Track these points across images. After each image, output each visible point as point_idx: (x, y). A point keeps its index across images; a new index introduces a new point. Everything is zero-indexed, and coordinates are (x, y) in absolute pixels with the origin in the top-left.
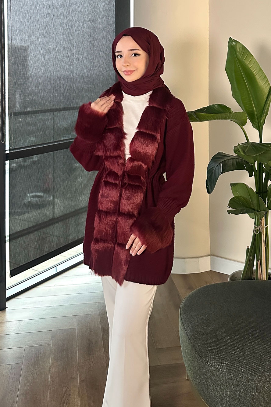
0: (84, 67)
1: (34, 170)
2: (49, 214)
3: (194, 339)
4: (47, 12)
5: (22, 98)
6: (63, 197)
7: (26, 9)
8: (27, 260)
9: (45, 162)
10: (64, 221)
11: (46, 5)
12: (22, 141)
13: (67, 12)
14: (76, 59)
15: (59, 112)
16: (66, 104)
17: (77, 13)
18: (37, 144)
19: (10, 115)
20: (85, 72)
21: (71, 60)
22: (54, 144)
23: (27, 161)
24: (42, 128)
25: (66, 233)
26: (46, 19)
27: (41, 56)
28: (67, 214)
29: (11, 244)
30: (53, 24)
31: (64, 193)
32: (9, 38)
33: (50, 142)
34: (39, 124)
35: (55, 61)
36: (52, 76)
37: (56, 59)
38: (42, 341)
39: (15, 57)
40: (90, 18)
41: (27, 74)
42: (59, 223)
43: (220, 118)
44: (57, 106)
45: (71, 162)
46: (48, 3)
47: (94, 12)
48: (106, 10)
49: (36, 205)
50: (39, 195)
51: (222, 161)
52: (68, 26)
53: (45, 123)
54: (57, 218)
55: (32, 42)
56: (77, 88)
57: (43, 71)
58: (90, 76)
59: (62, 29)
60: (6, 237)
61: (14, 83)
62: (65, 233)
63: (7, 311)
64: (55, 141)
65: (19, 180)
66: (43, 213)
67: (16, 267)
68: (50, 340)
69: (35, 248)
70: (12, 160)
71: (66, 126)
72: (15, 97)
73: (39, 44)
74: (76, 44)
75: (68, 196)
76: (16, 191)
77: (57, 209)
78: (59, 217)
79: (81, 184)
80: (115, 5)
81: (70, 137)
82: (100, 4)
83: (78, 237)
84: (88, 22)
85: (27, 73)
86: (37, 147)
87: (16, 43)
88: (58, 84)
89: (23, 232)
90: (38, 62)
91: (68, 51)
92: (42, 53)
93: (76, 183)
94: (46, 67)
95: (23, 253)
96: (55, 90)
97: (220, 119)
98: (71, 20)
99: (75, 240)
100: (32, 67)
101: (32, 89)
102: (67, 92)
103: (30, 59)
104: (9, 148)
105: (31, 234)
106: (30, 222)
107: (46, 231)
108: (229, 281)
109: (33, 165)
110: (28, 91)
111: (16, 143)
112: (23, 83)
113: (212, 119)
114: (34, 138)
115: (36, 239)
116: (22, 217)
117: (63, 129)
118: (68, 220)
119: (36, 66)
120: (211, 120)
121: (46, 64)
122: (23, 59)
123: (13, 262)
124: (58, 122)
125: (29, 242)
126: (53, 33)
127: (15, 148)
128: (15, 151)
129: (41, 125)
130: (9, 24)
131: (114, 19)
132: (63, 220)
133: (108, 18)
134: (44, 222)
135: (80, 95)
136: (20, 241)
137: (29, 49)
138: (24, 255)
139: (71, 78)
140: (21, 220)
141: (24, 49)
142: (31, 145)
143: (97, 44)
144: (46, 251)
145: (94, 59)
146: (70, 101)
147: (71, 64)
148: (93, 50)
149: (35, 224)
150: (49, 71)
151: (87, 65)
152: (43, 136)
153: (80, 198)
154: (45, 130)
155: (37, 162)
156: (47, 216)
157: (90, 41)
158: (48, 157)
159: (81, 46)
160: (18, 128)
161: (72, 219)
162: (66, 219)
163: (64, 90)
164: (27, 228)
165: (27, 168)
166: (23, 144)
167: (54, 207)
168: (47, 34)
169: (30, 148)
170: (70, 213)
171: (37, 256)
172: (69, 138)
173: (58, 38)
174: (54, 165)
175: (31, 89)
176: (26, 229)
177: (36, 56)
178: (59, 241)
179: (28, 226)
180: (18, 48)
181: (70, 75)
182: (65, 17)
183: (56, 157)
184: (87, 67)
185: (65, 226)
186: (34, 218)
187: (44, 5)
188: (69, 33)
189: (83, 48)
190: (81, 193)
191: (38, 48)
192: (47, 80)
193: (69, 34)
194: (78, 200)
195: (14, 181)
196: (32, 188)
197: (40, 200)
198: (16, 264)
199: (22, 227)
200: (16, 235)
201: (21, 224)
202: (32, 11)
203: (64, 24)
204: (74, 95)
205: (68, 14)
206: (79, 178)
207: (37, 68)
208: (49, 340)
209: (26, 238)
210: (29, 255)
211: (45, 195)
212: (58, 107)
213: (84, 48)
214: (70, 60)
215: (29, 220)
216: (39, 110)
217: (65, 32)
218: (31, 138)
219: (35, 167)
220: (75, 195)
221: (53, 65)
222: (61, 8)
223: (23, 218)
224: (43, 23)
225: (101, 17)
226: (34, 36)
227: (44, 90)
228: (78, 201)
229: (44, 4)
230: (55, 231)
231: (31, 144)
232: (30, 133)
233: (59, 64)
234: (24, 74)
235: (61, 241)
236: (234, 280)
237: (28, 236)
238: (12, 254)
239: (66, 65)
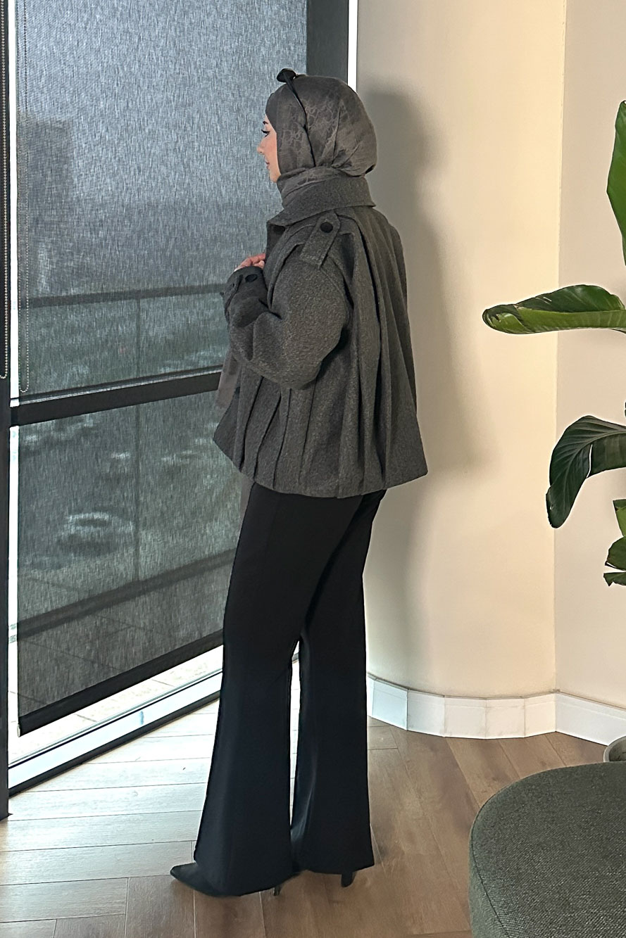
0: (220, 179)
1: (84, 452)
2: (125, 569)
3: (508, 914)
4: (124, 28)
5: (54, 260)
6: (162, 525)
7: (65, 20)
8: (65, 692)
9: (116, 432)
10: (164, 590)
11: (120, 9)
12: (55, 375)
13: (176, 29)
14: (201, 156)
15: (152, 299)
16: (171, 277)
17: (205, 31)
18: (94, 383)
19: (22, 305)
20: (224, 192)
21: (185, 160)
22: (139, 384)
23: (68, 428)
24: (107, 341)
25: (168, 622)
26: (121, 47)
27: (107, 147)
28: (173, 572)
29: (22, 648)
30: (139, 61)
31: (165, 515)
32: (20, 97)
33: (127, 378)
34: (99, 331)
35: (144, 163)
36: (134, 202)
37: (147, 156)
38: (101, 906)
39: (37, 151)
40: (238, 47)
41: (67, 196)
42: (152, 593)
43: (589, 324)
44: (148, 284)
45: (184, 434)
46: (126, 5)
47: (250, 31)
48: (282, 23)
49: (88, 543)
50: (98, 519)
51: (591, 440)
52: (177, 67)
53: (115, 328)
54: (146, 581)
55: (82, 110)
56: (201, 236)
57: (110, 189)
58: (238, 204)
59: (162, 75)
60: (10, 628)
61: (34, 219)
62: (166, 621)
63: (9, 822)
64: (141, 376)
65: (44, 478)
66: (108, 566)
67: (35, 709)
68: (123, 903)
69: (85, 659)
70: (28, 425)
71: (170, 337)
72: (36, 258)
73: (102, 115)
74: (201, 117)
75: (174, 525)
76: (37, 507)
77: (146, 557)
78: (151, 579)
79: (211, 491)
80: (305, 9)
81: (181, 367)
82: (265, 8)
83: (201, 634)
84: (233, 55)
85: (67, 192)
86: (94, 392)
87: (38, 112)
88: (150, 225)
89: (55, 617)
90: (98, 164)
91: (177, 134)
92: (109, 141)
93: (196, 490)
94: (117, 177)
95: (54, 672)
96: (144, 240)
97: (587, 326)
98: (187, 50)
99: (193, 641)
100: (83, 177)
101: (81, 235)
102: (173, 246)
103: (75, 156)
104: (20, 392)
105: (76, 622)
106: (74, 589)
107: (117, 615)
108: (604, 761)
109: (83, 440)
110: (70, 240)
111: (38, 382)
112: (56, 220)
113: (565, 327)
114: (87, 367)
115: (88, 635)
116: (54, 576)
117: (162, 344)
118: (173, 588)
119: (93, 176)
120: (561, 329)
121: (118, 169)
122: (57, 157)
123: (27, 695)
124: (149, 326)
125: (70, 644)
126: (139, 86)
127: (36, 393)
128: (34, 401)
129: (104, 333)
130: (21, 60)
131: (302, 50)
132: (161, 586)
133: (286, 45)
134: (111, 591)
135: (210, 254)
136: (45, 640)
137: (75, 128)
138: (57, 678)
139: (187, 210)
140: (50, 586)
141: (60, 129)
142: (79, 386)
143: (256, 116)
144: (116, 667)
145: (249, 157)
146: (182, 270)
147: (187, 169)
148: (246, 133)
149: (86, 596)
150: (127, 189)
151: (229, 173)
152: (108, 365)
153: (207, 528)
154: (115, 347)
155: (94, 432)
156: (119, 575)
157: (238, 110)
158: (123, 420)
159: (213, 119)
160: (43, 341)
161: (186, 584)
162: (171, 583)
163: (168, 241)
164: (67, 606)
165: (66, 445)
166: (55, 382)
167: (137, 550)
168: (123, 88)
169: (75, 395)
170: (179, 569)
171: (90, 681)
172: (179, 370)
173: (152, 99)
174: (137, 441)
175: (79, 236)
176: (64, 609)
177: (92, 146)
178: (149, 642)
179: (69, 600)
180: (45, 126)
181: (183, 201)
182: (172, 43)
183: (142, 419)
184: (228, 179)
185: (167, 603)
186: (84, 581)
187: (115, 10)
188: (182, 86)
189: (219, 127)
190: (211, 517)
191: (97, 126)
192: (123, 212)
193: (182, 89)
194: (202, 536)
195: (31, 480)
196: (79, 501)
197: (102, 534)
198: (36, 701)
199: (51, 601)
200: (36, 625)
201: (48, 596)
202: (83, 25)
203: (167, 61)
204: (195, 253)
205: (178, 33)
206: (206, 477)
207: (94, 181)
208: (119, 903)
209: (61, 633)
210: (71, 677)
211: (116, 520)
212: (150, 287)
213: (222, 127)
214: (182, 161)
215: (71, 585)
216: (98, 294)
217: (170, 84)
218: (77, 368)
219: (87, 445)
220: (195, 521)
221: (137, 173)
222: (161, 19)
223: (56, 578)
224: (112, 58)
225: (268, 43)
226: (86, 93)
227: (114, 240)
228: (202, 539)
229: (113, 8)
230: (139, 615)
231: (77, 384)
232: (75, 355)
233: (154, 171)
234: (59, 196)
235: (156, 642)
236: (619, 759)
237: (68, 628)
238: (26, 675)
239: (173, 173)
